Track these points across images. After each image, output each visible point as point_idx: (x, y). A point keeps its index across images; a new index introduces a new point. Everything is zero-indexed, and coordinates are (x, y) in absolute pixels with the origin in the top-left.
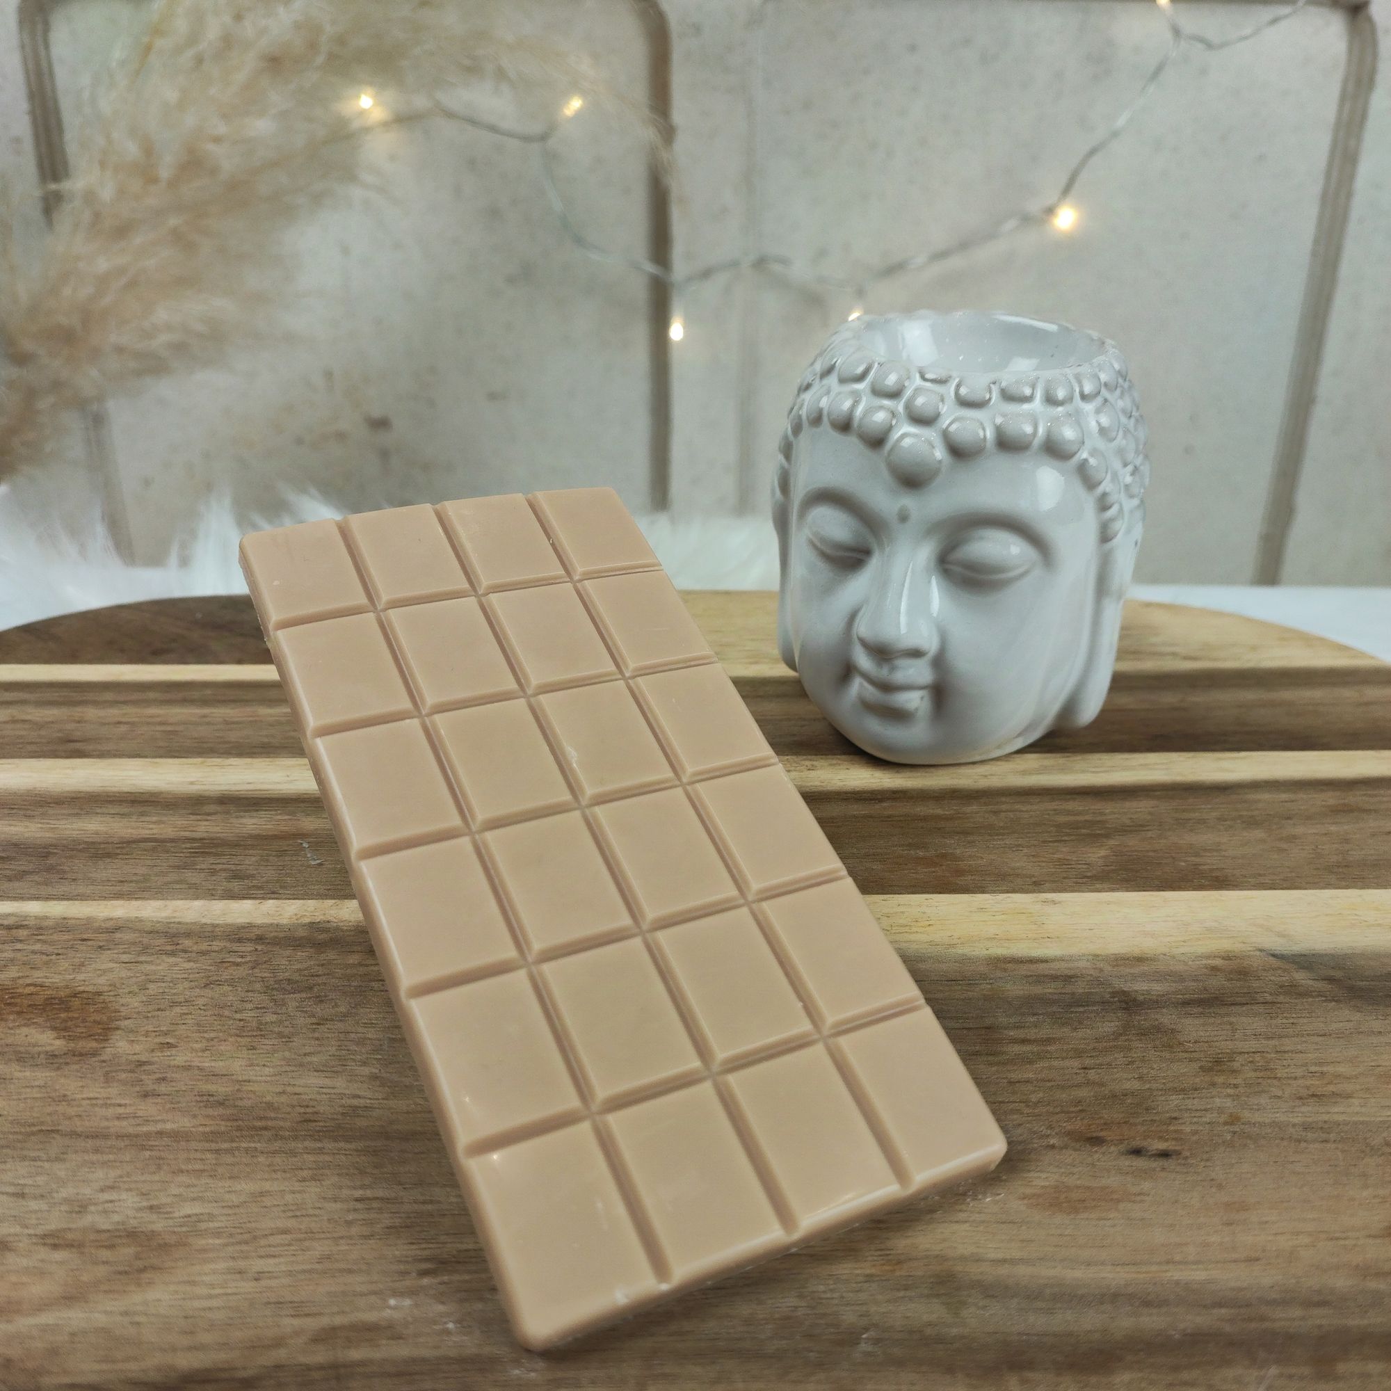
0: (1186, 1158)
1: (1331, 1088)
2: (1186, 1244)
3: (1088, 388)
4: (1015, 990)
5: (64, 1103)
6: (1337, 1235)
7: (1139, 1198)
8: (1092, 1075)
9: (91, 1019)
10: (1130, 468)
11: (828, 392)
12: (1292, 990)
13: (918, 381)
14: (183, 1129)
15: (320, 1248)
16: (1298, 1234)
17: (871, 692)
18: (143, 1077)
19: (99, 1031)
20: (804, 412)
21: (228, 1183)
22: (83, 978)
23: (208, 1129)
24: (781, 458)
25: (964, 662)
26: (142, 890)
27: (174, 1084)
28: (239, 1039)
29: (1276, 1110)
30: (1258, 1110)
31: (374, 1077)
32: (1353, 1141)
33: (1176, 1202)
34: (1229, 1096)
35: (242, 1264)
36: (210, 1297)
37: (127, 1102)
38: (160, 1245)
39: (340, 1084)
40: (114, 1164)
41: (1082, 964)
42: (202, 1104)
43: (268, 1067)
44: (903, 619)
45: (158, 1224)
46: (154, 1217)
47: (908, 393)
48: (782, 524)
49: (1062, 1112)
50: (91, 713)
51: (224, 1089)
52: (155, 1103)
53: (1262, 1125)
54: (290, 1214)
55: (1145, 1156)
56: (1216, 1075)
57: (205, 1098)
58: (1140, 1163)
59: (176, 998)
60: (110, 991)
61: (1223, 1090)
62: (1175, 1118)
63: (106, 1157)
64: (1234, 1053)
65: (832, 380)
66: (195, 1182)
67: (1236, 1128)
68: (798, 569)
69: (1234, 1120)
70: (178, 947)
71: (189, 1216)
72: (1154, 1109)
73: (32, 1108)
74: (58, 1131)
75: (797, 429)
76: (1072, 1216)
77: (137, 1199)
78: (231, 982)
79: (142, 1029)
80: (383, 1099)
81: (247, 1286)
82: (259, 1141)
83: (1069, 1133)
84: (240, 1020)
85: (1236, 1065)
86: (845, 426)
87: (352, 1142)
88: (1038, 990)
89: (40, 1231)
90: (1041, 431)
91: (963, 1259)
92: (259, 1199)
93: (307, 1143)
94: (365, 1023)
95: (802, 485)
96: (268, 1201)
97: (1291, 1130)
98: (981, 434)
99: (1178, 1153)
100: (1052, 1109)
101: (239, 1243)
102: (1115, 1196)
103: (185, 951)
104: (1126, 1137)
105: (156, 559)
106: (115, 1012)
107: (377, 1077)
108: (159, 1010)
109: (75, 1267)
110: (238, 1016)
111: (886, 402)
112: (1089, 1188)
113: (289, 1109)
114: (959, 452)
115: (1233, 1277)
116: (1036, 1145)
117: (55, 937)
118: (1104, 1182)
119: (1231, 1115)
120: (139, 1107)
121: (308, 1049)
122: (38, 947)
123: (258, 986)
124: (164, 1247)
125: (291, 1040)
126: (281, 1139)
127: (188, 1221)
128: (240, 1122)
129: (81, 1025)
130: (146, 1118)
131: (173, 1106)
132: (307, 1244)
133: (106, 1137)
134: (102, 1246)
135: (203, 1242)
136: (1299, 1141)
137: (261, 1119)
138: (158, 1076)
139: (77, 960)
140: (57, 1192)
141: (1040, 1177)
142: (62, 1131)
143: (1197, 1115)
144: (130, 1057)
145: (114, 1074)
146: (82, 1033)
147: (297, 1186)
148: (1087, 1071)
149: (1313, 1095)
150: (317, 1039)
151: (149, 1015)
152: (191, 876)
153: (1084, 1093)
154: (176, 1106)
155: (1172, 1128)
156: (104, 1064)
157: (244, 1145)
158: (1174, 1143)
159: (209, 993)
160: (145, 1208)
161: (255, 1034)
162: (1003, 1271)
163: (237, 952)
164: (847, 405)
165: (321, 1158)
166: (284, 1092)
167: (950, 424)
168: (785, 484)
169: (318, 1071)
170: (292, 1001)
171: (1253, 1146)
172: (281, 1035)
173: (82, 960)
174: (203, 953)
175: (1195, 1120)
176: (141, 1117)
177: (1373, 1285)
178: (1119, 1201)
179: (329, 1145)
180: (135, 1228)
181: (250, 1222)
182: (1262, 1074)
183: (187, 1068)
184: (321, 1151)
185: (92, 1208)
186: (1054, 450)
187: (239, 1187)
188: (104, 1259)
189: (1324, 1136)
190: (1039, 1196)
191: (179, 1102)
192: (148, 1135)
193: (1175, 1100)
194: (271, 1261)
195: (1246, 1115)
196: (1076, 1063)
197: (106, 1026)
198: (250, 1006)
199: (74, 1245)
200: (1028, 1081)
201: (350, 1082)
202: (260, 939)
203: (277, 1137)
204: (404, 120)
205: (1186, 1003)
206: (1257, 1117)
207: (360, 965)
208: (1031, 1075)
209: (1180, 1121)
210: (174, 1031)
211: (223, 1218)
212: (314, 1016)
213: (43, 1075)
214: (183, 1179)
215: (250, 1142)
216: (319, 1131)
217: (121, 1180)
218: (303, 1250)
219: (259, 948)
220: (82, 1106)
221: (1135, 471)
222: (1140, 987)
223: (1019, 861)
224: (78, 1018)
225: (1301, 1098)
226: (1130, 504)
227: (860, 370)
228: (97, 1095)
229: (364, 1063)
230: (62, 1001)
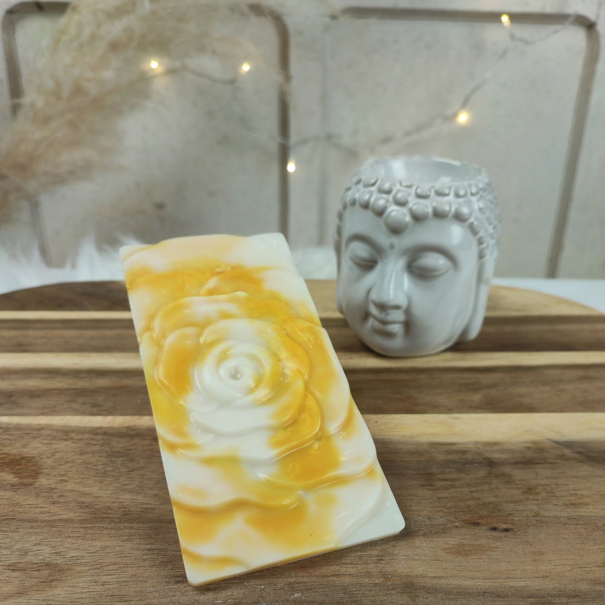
0: (516, 532)
1: (580, 501)
2: (516, 570)
3: (474, 190)
4: (441, 457)
5: (18, 506)
6: (582, 566)
7: (495, 549)
8: (475, 495)
9: (30, 469)
10: (492, 226)
11: (358, 191)
12: (563, 457)
13: (398, 187)
14: (70, 518)
15: (131, 571)
16: (565, 565)
17: (377, 324)
18: (53, 495)
19: (34, 474)
20: (348, 200)
21: (91, 542)
22: (27, 451)
23: (81, 518)
24: (337, 221)
25: (418, 311)
26: (53, 411)
27: (66, 498)
28: (96, 478)
29: (555, 510)
30: (548, 510)
31: (155, 495)
32: (590, 524)
33: (511, 551)
34: (535, 504)
35: (96, 578)
36: (82, 593)
37: (46, 506)
38: (60, 570)
39: (140, 498)
40: (40, 533)
41: (470, 446)
42: (79, 507)
43: (108, 490)
44: (392, 293)
45: (59, 560)
46: (58, 557)
47: (394, 192)
48: (338, 250)
49: (462, 511)
50: (32, 333)
51: (89, 500)
52: (58, 507)
53: (549, 517)
54: (118, 556)
55: (498, 531)
56: (529, 495)
57: (80, 504)
58: (496, 534)
59: (68, 460)
60: (39, 456)
61: (532, 502)
62: (511, 514)
63: (36, 531)
64: (537, 485)
65: (361, 186)
66: (76, 542)
67: (538, 519)
68: (345, 269)
69: (537, 515)
70: (69, 437)
71: (73, 557)
72: (501, 510)
73: (4, 509)
74: (15, 519)
75: (345, 207)
76: (466, 557)
77: (50, 549)
78: (93, 453)
79: (53, 473)
80: (159, 505)
81: (99, 588)
82: (104, 523)
83: (464, 521)
84: (96, 469)
85: (538, 491)
86: (366, 206)
87: (145, 524)
88: (450, 457)
89: (7, 563)
90: (453, 209)
91: (417, 576)
92: (104, 549)
93: (125, 524)
94: (152, 471)
95: (347, 232)
96: (108, 550)
97: (562, 519)
98: (426, 210)
99: (512, 529)
100: (456, 510)
101: (95, 569)
102: (484, 549)
103: (72, 439)
104: (489, 523)
105: (60, 265)
106: (41, 466)
107: (157, 495)
108: (60, 465)
109: (22, 580)
110: (95, 468)
111: (385, 196)
112: (473, 545)
113: (118, 509)
114: (417, 218)
115: (536, 585)
116: (449, 526)
117: (15, 432)
118: (480, 542)
119: (536, 513)
120: (51, 508)
121: (126, 483)
122: (6, 437)
123: (104, 454)
124: (62, 571)
125: (119, 478)
126: (114, 523)
127: (72, 559)
128: (96, 515)
129: (26, 471)
130: (55, 513)
131: (66, 508)
132: (125, 569)
133: (36, 521)
134: (33, 570)
135: (79, 568)
136: (566, 524)
137: (105, 513)
138: (60, 494)
139: (24, 443)
140: (15, 546)
141: (451, 540)
142: (17, 519)
143: (521, 512)
144: (47, 486)
145: (40, 494)
146: (26, 475)
147: (121, 544)
148: (472, 493)
149: (572, 504)
150: (130, 478)
151: (56, 467)
152: (74, 405)
153: (471, 503)
154: (68, 508)
155: (510, 518)
156: (36, 489)
157: (97, 525)
158: (511, 525)
159: (81, 457)
160: (53, 553)
161: (103, 475)
162: (435, 582)
163: (96, 439)
164: (367, 197)
165: (131, 531)
166: (115, 502)
167: (412, 206)
168: (339, 231)
169: (131, 492)
170: (119, 461)
171: (545, 527)
172: (114, 476)
173: (27, 442)
174: (80, 440)
175: (520, 515)
176: (52, 513)
177: (598, 588)
178: (486, 551)
179: (135, 525)
180: (49, 562)
181: (100, 560)
182: (548, 495)
183: (72, 491)
184: (131, 528)
185: (30, 553)
186: (459, 218)
187: (95, 544)
188: (35, 576)
189: (577, 522)
190: (451, 548)
191: (69, 506)
192: (55, 521)
193: (511, 506)
194: (110, 577)
195: (543, 513)
196: (467, 490)
197: (37, 472)
198: (100, 463)
199: (23, 570)
200: (446, 498)
201: (145, 497)
202: (105, 433)
203: (112, 522)
204: (171, 72)
205: (516, 463)
206: (547, 514)
207: (150, 445)
208: (447, 495)
209: (513, 515)
210: (67, 474)
211: (89, 558)
212: (128, 468)
213: (9, 494)
214: (70, 540)
215: (100, 524)
216: (131, 519)
217: (43, 541)
218: (124, 572)
219: (105, 437)
220: (25, 507)
221: (495, 228)
222: (496, 456)
223: (442, 400)
224: (24, 469)
225: (566, 505)
226: (492, 242)
227: (373, 181)
228: (33, 503)
229: (151, 489)
230: (17, 461)
